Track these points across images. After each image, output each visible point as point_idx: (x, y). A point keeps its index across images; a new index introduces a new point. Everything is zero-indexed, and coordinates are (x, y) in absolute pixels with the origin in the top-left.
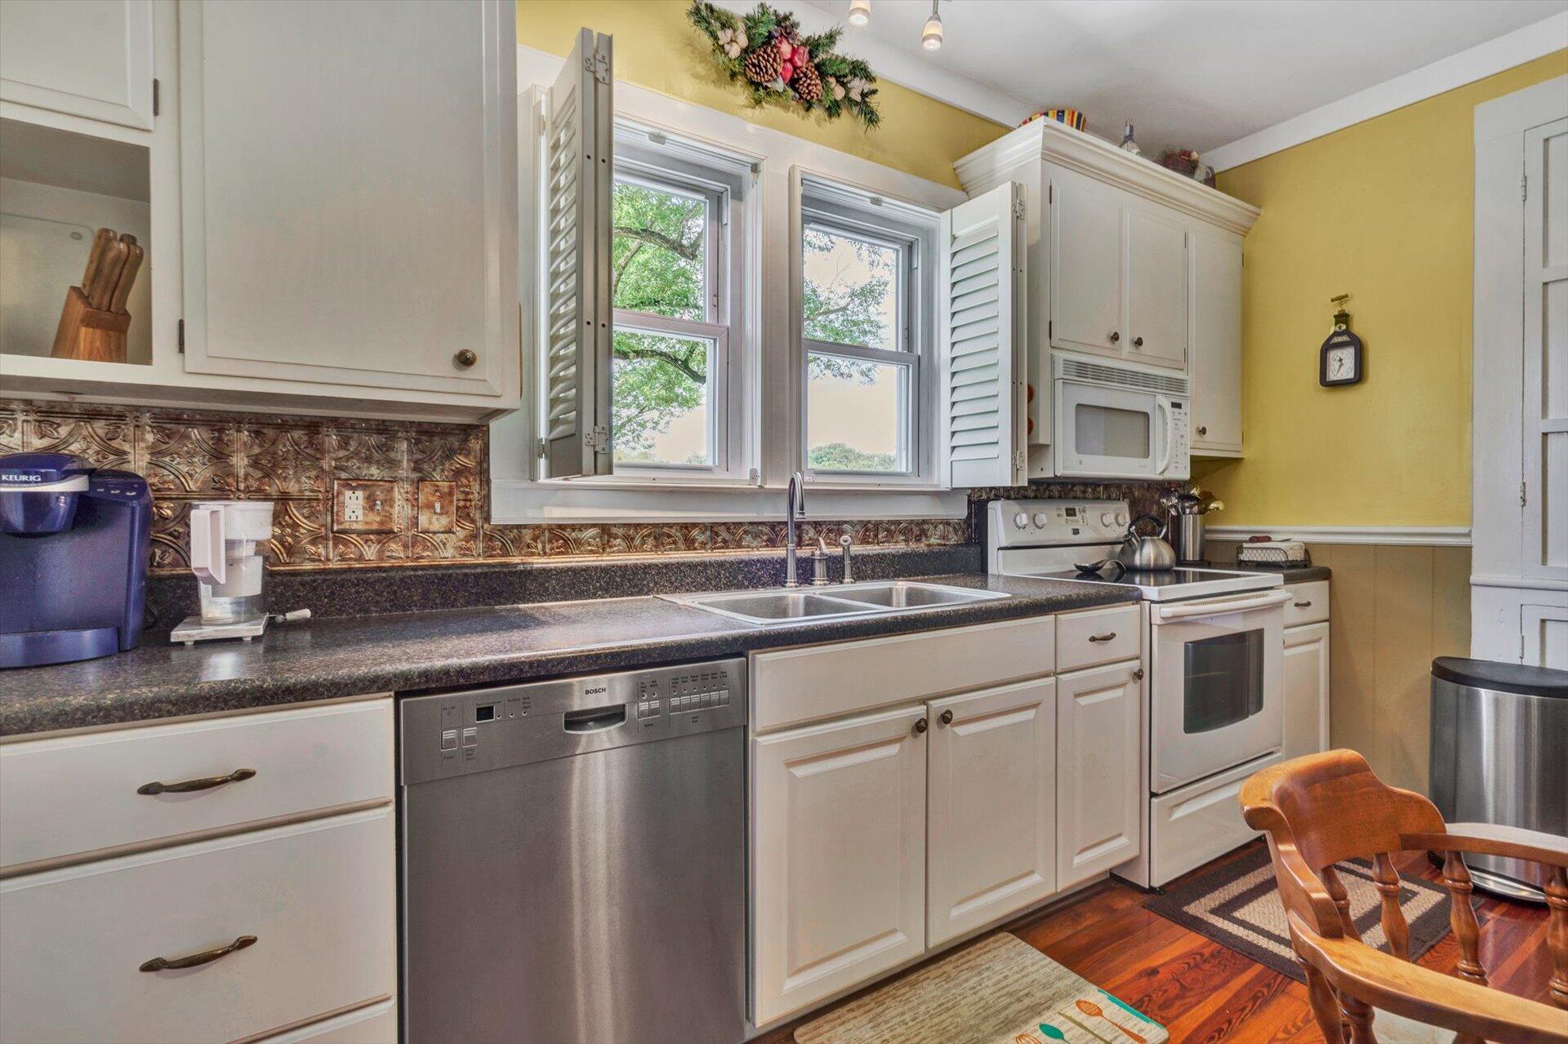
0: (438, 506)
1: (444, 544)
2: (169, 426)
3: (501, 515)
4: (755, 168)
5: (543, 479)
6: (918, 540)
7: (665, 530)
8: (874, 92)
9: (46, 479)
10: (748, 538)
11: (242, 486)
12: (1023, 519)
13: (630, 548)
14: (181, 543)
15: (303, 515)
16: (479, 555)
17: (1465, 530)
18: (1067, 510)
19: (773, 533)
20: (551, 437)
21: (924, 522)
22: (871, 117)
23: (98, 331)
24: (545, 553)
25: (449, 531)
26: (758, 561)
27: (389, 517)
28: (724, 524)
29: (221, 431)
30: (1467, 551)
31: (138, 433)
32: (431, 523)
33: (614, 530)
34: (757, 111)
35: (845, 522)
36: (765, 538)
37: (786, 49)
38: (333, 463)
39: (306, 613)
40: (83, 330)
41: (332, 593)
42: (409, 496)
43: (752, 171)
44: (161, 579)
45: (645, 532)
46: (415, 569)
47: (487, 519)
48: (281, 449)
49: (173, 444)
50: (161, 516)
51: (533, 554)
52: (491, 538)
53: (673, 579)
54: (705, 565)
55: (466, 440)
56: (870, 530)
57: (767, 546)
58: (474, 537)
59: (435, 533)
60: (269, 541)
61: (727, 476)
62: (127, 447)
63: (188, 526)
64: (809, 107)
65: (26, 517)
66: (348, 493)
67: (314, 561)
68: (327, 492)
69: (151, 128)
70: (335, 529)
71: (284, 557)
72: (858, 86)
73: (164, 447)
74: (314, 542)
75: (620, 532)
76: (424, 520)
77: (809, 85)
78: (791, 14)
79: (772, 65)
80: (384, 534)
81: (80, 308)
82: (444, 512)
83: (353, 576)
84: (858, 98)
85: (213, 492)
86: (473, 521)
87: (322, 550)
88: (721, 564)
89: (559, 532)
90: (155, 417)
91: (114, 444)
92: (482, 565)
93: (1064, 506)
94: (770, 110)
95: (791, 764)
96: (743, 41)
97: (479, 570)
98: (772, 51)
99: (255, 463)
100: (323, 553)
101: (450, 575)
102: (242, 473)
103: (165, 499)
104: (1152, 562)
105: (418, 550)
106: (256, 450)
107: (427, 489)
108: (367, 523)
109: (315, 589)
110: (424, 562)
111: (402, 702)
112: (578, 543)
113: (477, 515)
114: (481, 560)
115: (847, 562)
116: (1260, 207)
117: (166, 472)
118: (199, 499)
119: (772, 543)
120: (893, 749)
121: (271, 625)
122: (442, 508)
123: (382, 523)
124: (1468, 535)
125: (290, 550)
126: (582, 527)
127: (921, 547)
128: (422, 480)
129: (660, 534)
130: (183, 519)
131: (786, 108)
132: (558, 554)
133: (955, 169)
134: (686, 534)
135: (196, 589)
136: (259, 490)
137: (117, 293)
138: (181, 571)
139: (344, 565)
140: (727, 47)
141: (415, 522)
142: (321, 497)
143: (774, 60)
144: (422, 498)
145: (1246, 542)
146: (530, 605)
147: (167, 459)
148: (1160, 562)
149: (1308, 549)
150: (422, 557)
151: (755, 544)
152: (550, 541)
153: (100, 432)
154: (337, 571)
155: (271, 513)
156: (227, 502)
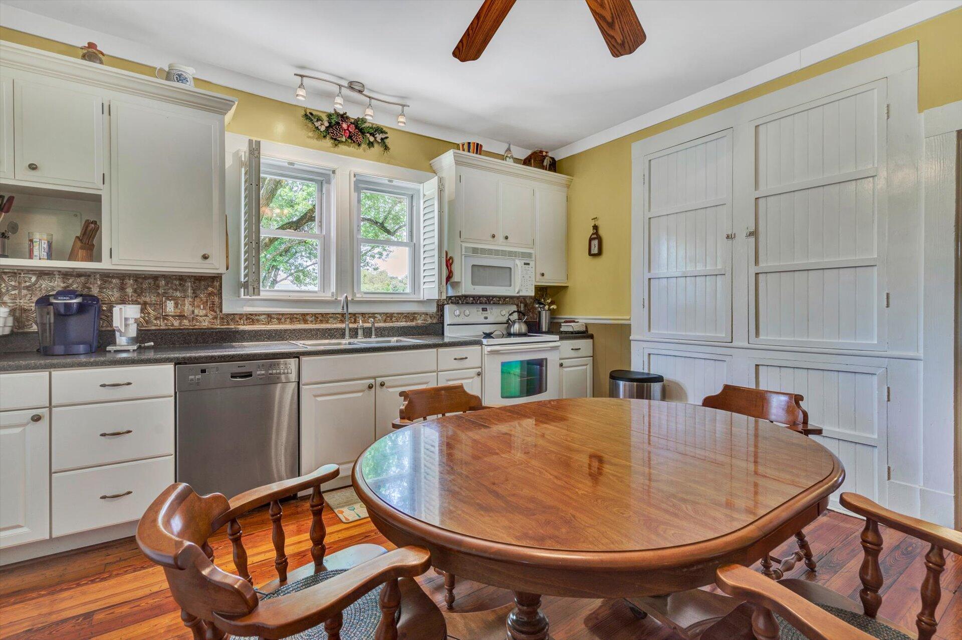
0: (202, 306)
1: (204, 321)
2: (106, 279)
3: (226, 309)
4: (334, 172)
5: (242, 296)
6: (412, 321)
7: (295, 316)
8: (387, 138)
9: (71, 299)
10: (331, 319)
11: (130, 299)
12: (457, 313)
13: (279, 323)
14: (109, 319)
15: (152, 310)
16: (218, 325)
17: (628, 318)
18: (482, 309)
19: (342, 317)
20: (245, 281)
21: (414, 313)
22: (386, 148)
23: (84, 251)
24: (244, 325)
25: (206, 316)
26: (335, 328)
27: (184, 310)
28: (320, 314)
29: (123, 280)
30: (628, 327)
31: (95, 281)
32: (199, 313)
33: (273, 316)
34: (336, 149)
35: (376, 313)
36: (339, 319)
37: (345, 126)
38: (163, 291)
39: (152, 344)
40: (80, 251)
41: (162, 338)
42: (191, 303)
43: (333, 173)
44: (102, 331)
45: (286, 316)
46: (193, 329)
47: (221, 311)
48: (144, 286)
49: (107, 285)
50: (103, 310)
51: (239, 325)
52: (223, 318)
53: (297, 335)
54: (311, 330)
55: (213, 282)
56: (389, 317)
57: (340, 323)
58: (215, 318)
59: (201, 316)
60: (139, 318)
61: (323, 294)
62: (91, 286)
63: (112, 313)
64: (359, 145)
65: (65, 310)
66: (168, 302)
67: (155, 326)
68: (161, 301)
69: (102, 188)
70: (164, 314)
71: (145, 324)
72: (379, 137)
73: (104, 286)
74: (156, 319)
75: (275, 316)
76: (196, 312)
77: (356, 138)
78: (346, 113)
79: (339, 133)
80: (181, 317)
81: (79, 244)
82: (204, 308)
83: (170, 332)
84: (380, 141)
85: (120, 302)
86: (216, 312)
87: (158, 322)
88: (318, 330)
89: (250, 316)
90: (100, 275)
91: (87, 285)
92: (219, 328)
93: (481, 307)
94: (342, 147)
95: (315, 396)
96: (327, 124)
97: (217, 330)
98: (339, 127)
99: (135, 291)
100: (159, 323)
101: (206, 332)
102: (130, 295)
103: (104, 304)
104: (518, 331)
105: (194, 322)
106: (135, 287)
107: (198, 300)
108: (175, 313)
109: (156, 336)
110: (196, 327)
111: (177, 366)
112: (258, 321)
113: (218, 310)
114: (219, 327)
115: (373, 329)
116: (573, 176)
117: (104, 295)
118: (116, 304)
119: (342, 321)
120: (360, 394)
121: (140, 348)
122: (203, 307)
123: (180, 313)
124: (629, 319)
125: (147, 322)
126: (259, 315)
127: (413, 324)
128: (196, 297)
129: (292, 318)
130: (110, 310)
131: (349, 146)
132: (250, 325)
133: (430, 164)
134: (304, 318)
135: (114, 335)
136: (136, 301)
137: (91, 239)
138: (109, 329)
139: (167, 328)
140: (319, 127)
141: (193, 312)
142: (158, 303)
143: (340, 131)
144: (196, 303)
145: (562, 323)
146: (237, 344)
147: (105, 290)
148: (520, 331)
149: (586, 326)
150: (196, 325)
151: (334, 322)
152: (246, 320)
153: (83, 281)
154: (164, 330)
155: (140, 309)
156: (125, 305)
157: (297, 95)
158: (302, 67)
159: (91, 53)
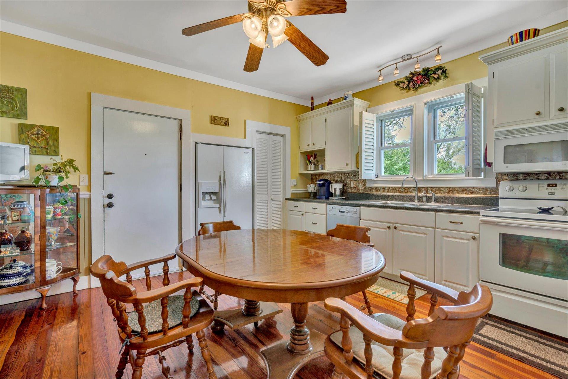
4: (413, 107)
8: (445, 70)
18: (549, 184)
24: (374, 192)
28: (408, 188)
33: (385, 188)
35: (441, 188)
37: (415, 78)
38: (351, 178)
46: (357, 193)
47: (366, 186)
52: (367, 189)
56: (451, 190)
60: (343, 188)
64: (430, 84)
69: (325, 146)
71: (346, 190)
72: (440, 72)
89: (376, 188)
93: (547, 182)
96: (407, 83)
97: (364, 194)
101: (361, 194)
107: (360, 181)
109: (348, 195)
111: (327, 205)
112: (379, 190)
115: (433, 198)
129: (393, 189)
134: (399, 189)
139: (351, 192)
156: (335, 184)
157: (379, 81)
158: (379, 67)
159: (330, 103)
